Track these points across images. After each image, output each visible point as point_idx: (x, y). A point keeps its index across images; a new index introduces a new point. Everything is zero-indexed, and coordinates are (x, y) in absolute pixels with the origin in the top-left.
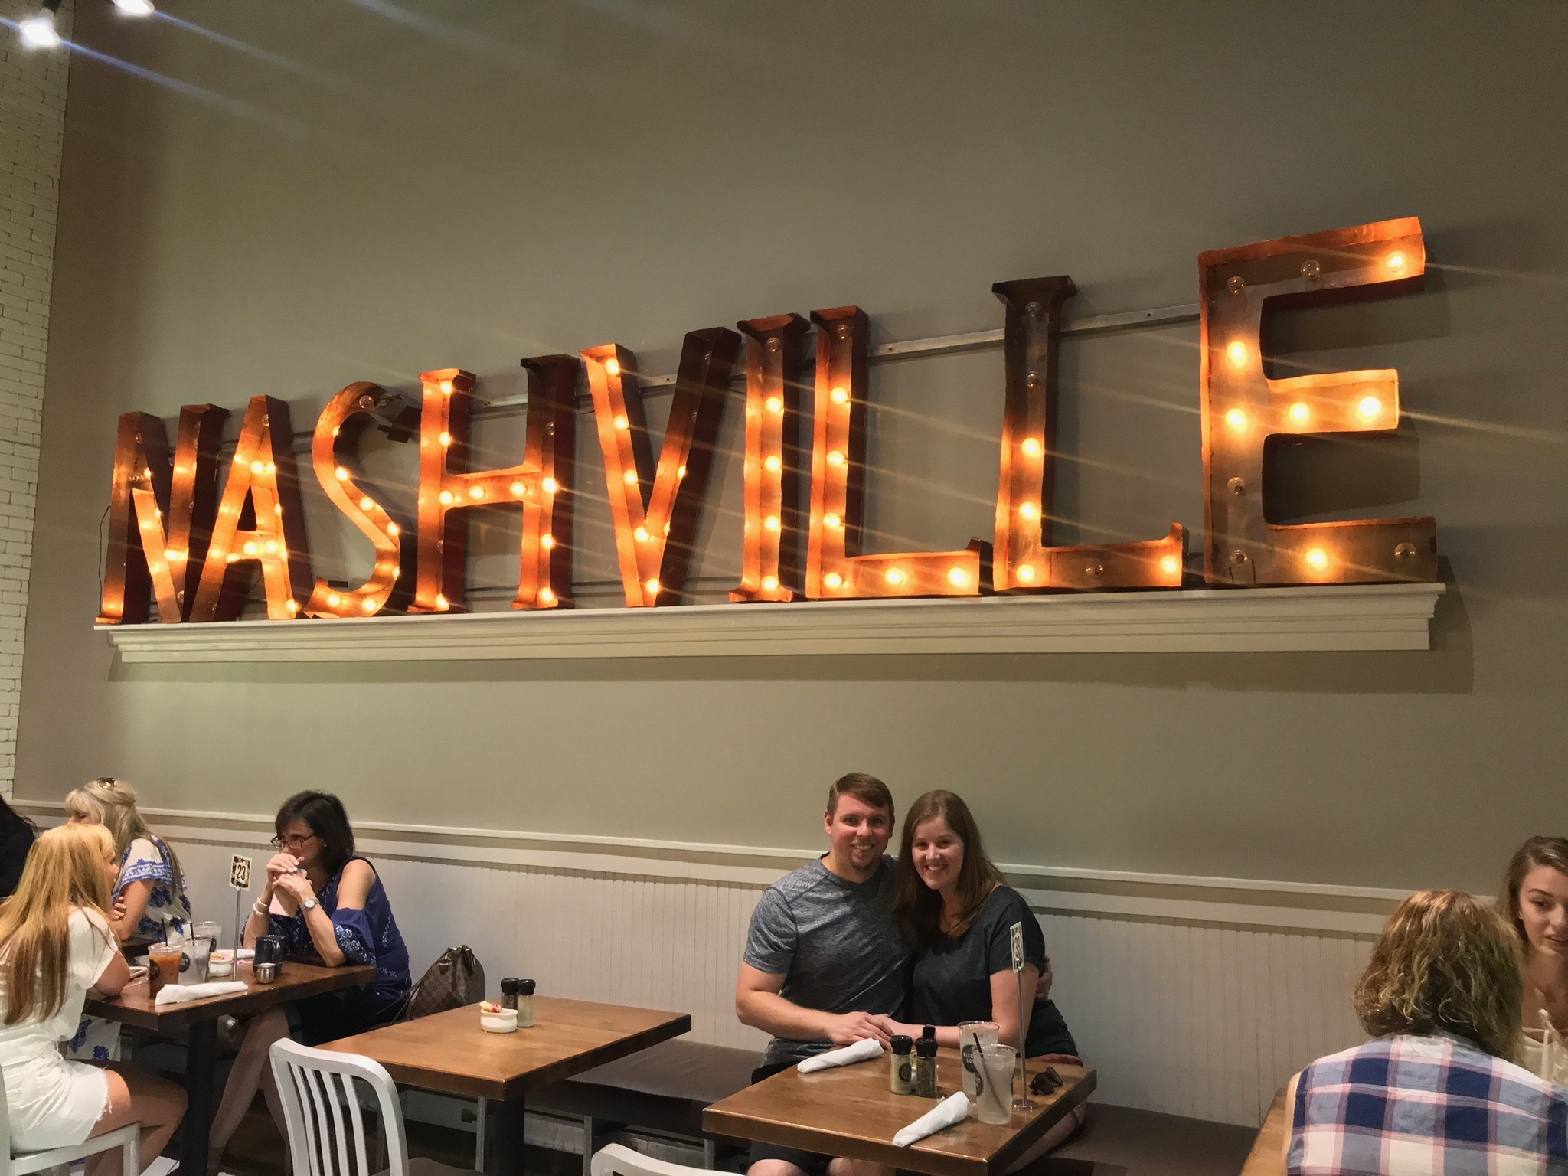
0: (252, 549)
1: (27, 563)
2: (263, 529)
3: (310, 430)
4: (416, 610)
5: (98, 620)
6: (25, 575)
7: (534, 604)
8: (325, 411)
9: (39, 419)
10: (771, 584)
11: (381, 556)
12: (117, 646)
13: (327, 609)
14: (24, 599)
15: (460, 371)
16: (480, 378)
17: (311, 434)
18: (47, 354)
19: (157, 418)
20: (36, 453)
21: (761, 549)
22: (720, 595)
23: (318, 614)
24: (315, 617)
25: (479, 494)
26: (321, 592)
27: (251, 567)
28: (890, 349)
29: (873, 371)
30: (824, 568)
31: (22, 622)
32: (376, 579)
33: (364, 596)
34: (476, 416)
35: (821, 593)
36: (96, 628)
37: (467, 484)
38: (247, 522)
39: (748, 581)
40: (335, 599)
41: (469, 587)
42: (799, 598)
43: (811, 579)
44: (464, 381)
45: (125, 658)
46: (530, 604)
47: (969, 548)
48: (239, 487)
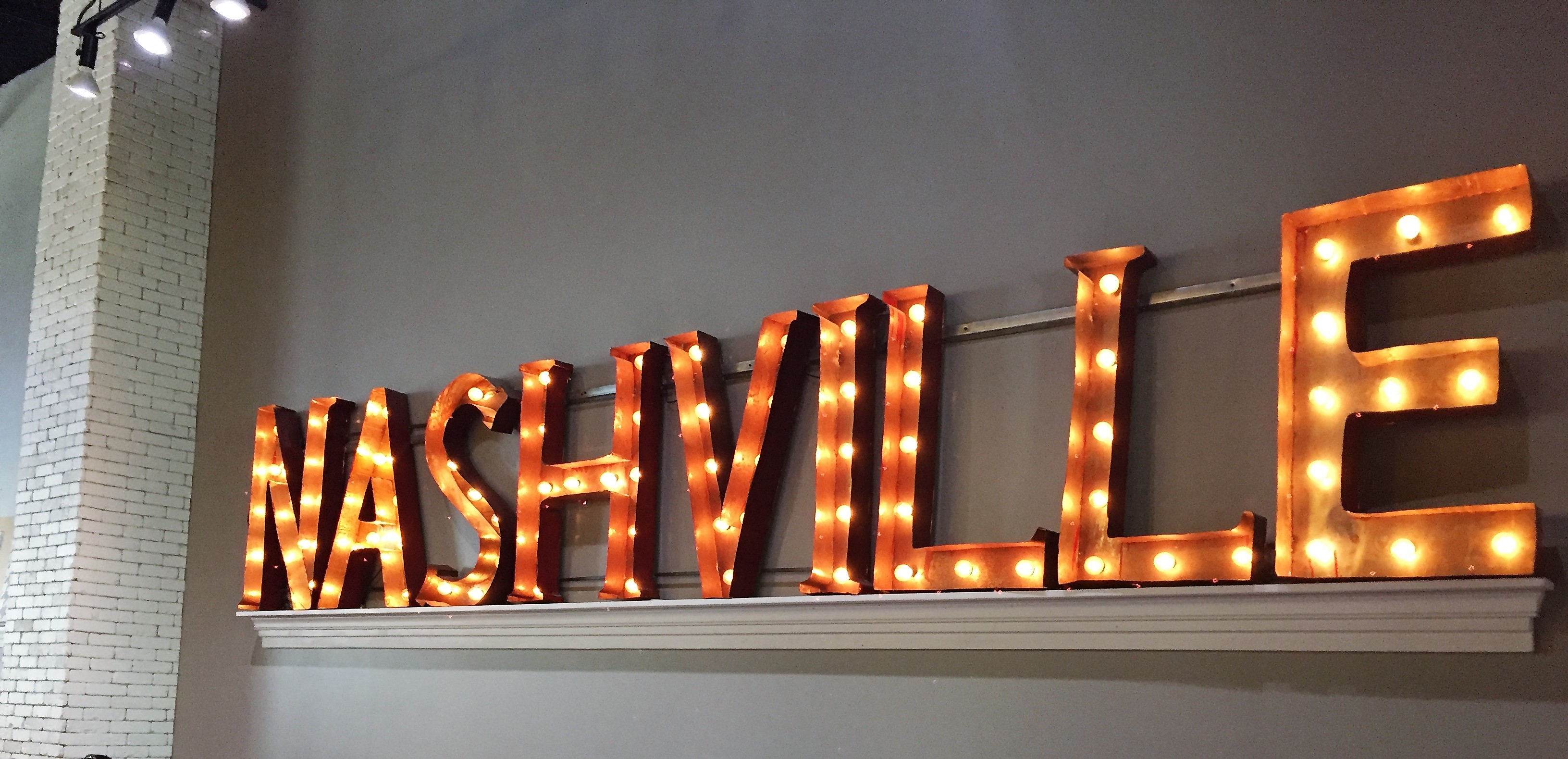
0: (372, 539)
1: (184, 551)
2: (381, 519)
3: (423, 422)
4: (515, 599)
5: (240, 606)
6: (182, 562)
7: (623, 595)
8: (437, 403)
9: (194, 413)
10: (842, 576)
11: (485, 545)
12: (257, 631)
13: (439, 598)
14: (181, 585)
15: (556, 362)
17: (424, 426)
18: (201, 350)
19: (293, 412)
20: (191, 446)
21: (834, 539)
23: (428, 602)
24: (426, 605)
25: (575, 485)
26: (433, 581)
27: (374, 554)
28: (966, 329)
29: (949, 352)
30: (897, 558)
31: (179, 607)
32: (481, 567)
33: (471, 585)
34: (573, 407)
35: (893, 586)
36: (239, 614)
37: (564, 474)
38: (368, 513)
39: (818, 572)
40: (445, 587)
41: (565, 576)
42: (868, 589)
43: (879, 572)
44: (561, 371)
45: (266, 644)
46: (619, 594)
47: (1034, 539)
48: (361, 478)
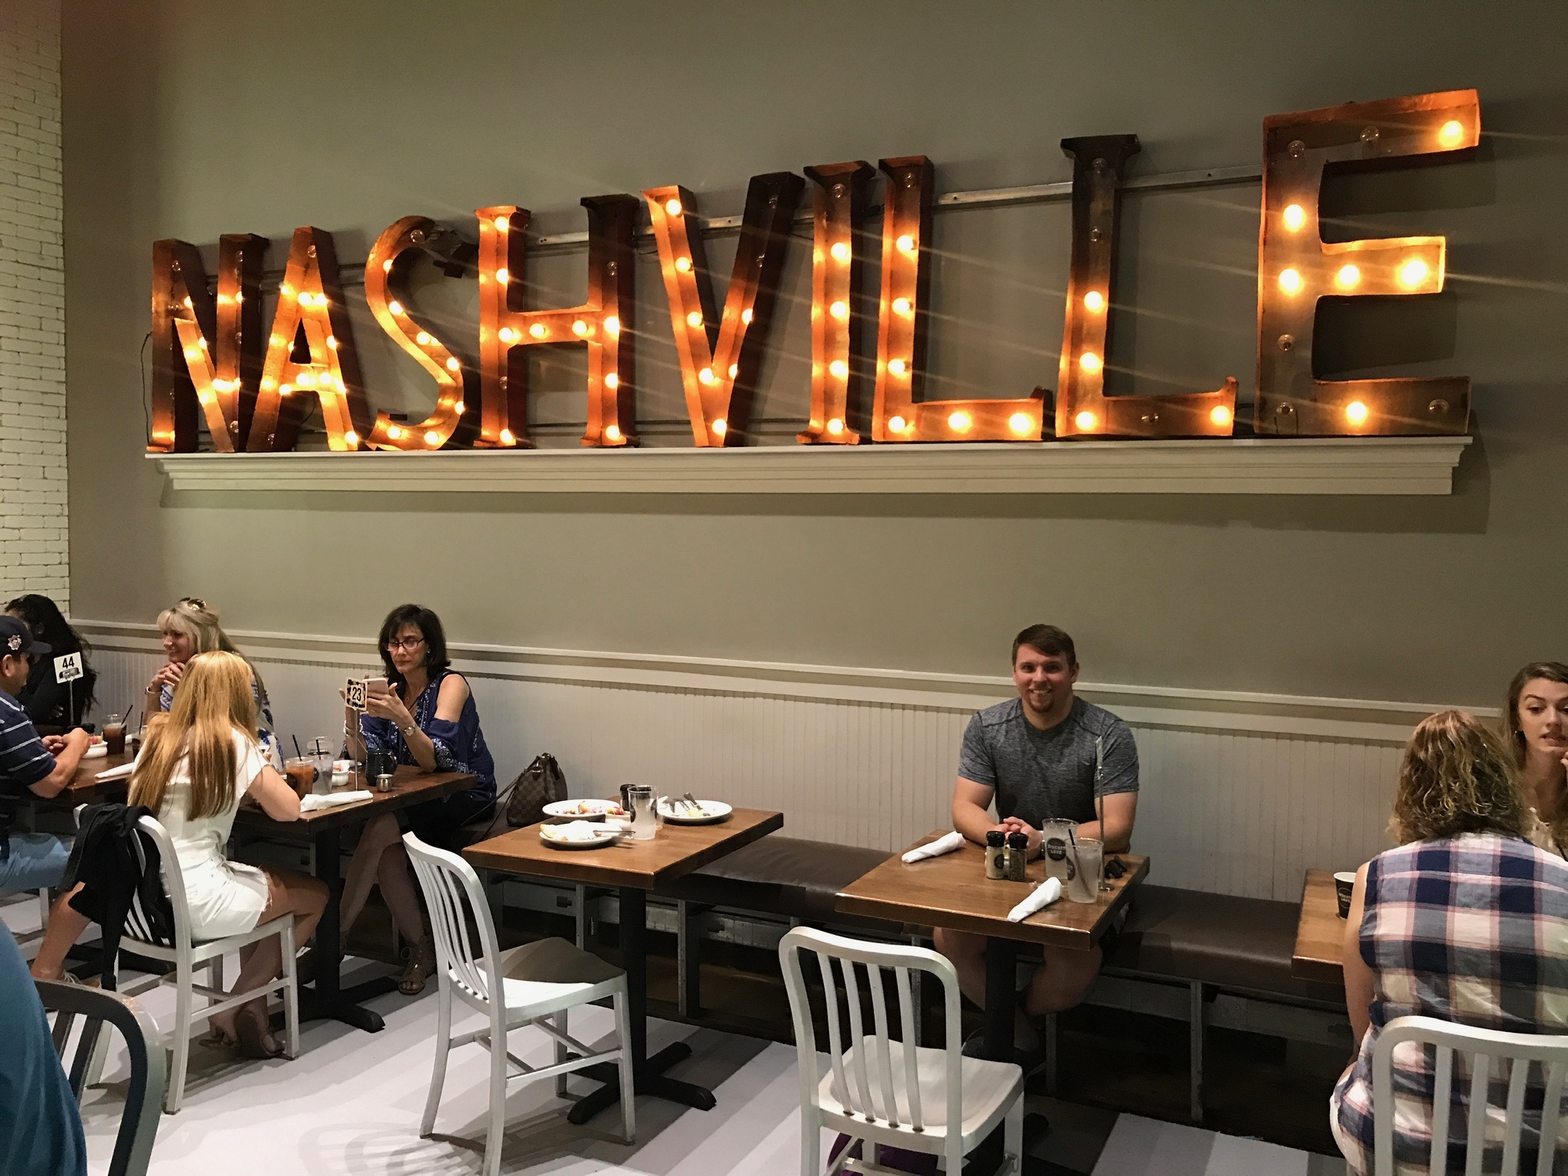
0: (306, 380)
1: (63, 389)
2: (317, 361)
3: (361, 261)
4: (481, 444)
5: (148, 448)
6: (62, 401)
7: (600, 442)
8: (376, 244)
9: (61, 242)
10: (836, 427)
11: (444, 391)
12: (167, 474)
13: (387, 441)
14: (63, 425)
15: (517, 208)
16: (535, 214)
17: (364, 265)
18: (62, 173)
19: (193, 246)
20: (60, 277)
21: (825, 392)
22: (788, 436)
23: (382, 446)
24: (378, 449)
25: (540, 332)
26: (381, 425)
27: (309, 399)
28: (955, 198)
29: (936, 218)
30: (888, 413)
31: (63, 448)
32: (440, 413)
33: (425, 429)
34: (531, 253)
35: (884, 436)
36: (147, 456)
37: (526, 323)
38: (301, 355)
39: (815, 424)
40: (396, 432)
41: (531, 422)
42: (866, 440)
43: (876, 423)
44: (520, 219)
45: (177, 486)
46: (596, 440)
47: (1033, 396)
48: (288, 319)
